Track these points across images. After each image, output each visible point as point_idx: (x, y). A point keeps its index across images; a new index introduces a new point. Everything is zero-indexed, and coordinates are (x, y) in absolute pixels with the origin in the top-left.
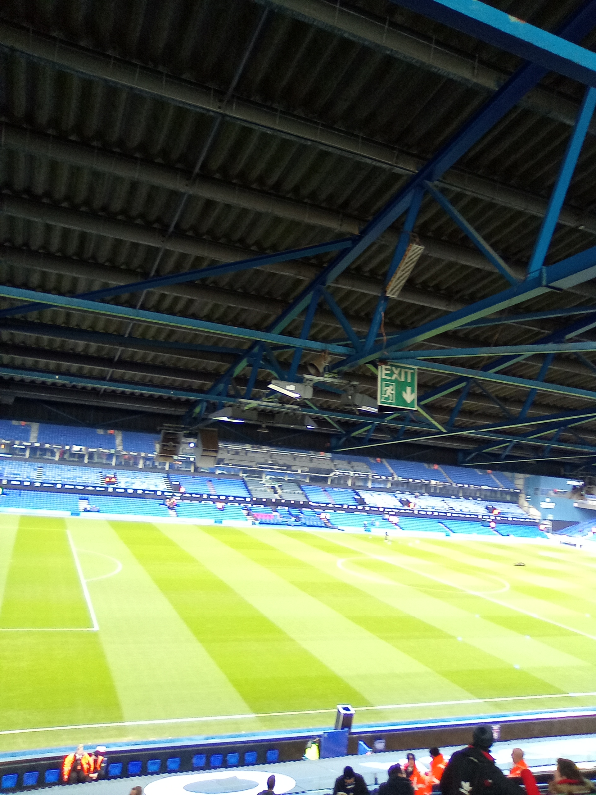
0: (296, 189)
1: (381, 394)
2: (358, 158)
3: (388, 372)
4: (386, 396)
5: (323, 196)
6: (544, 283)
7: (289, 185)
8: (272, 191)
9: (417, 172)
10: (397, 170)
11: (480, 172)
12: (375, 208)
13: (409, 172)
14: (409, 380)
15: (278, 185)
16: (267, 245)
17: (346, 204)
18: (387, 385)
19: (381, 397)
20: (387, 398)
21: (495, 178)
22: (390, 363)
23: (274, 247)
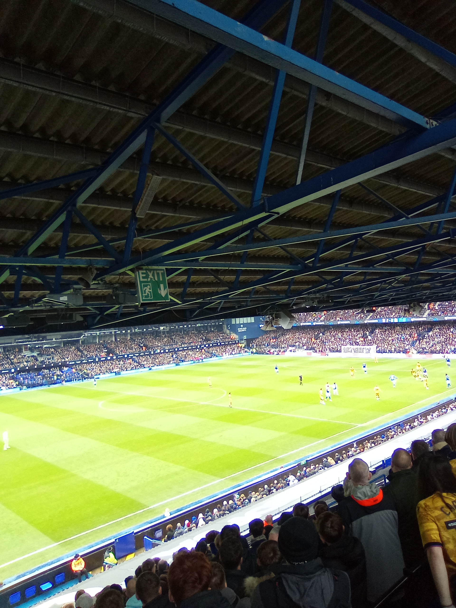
0: (42, 130)
1: (142, 294)
2: (98, 106)
3: (144, 275)
4: (146, 294)
5: (67, 135)
6: (267, 209)
7: (35, 126)
8: (20, 132)
9: (147, 115)
10: (130, 114)
11: (193, 113)
12: (113, 142)
13: (140, 116)
14: (161, 280)
15: (25, 127)
16: (18, 176)
17: (88, 140)
18: (145, 286)
19: (142, 297)
20: (146, 297)
21: (206, 117)
22: (144, 267)
23: (24, 177)
